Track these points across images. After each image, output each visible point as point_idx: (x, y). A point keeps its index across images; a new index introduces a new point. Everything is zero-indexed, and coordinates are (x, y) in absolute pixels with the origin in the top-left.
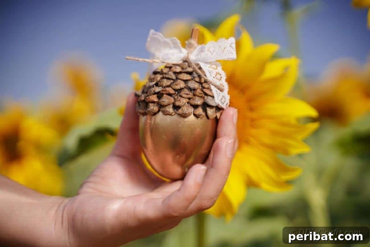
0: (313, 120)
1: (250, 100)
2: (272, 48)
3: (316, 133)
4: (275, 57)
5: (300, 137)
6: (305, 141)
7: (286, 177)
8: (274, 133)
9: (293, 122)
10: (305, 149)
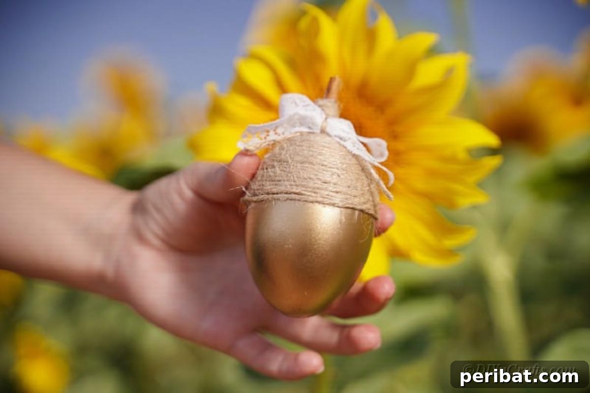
0: (492, 152)
1: (392, 123)
2: (426, 39)
3: (498, 172)
4: (433, 51)
5: (473, 179)
6: (481, 185)
7: (450, 242)
8: (432, 174)
9: (462, 155)
10: (480, 198)
